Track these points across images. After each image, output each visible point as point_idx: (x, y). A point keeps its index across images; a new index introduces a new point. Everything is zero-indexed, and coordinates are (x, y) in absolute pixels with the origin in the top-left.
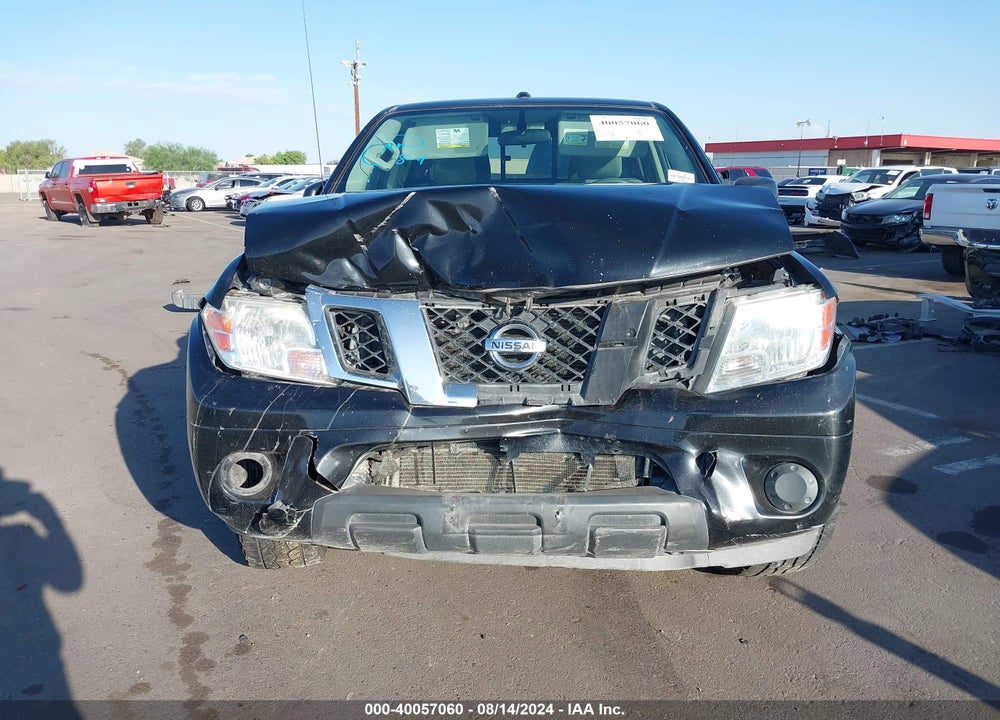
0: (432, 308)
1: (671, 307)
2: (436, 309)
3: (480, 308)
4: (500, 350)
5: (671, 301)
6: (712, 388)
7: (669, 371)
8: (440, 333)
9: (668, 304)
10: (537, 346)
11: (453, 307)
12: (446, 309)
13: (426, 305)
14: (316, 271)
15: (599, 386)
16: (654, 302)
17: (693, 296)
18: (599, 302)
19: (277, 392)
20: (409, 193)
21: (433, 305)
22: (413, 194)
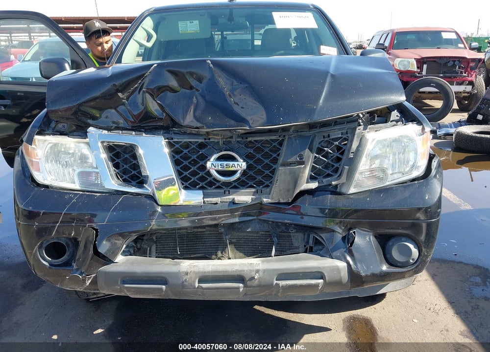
0: (171, 141)
1: (326, 139)
2: (174, 142)
3: (203, 141)
4: (217, 168)
5: (326, 135)
6: (352, 190)
7: (324, 180)
8: (177, 157)
9: (324, 137)
10: (241, 165)
11: (185, 140)
12: (181, 142)
13: (168, 139)
14: (94, 118)
15: (280, 191)
16: (315, 136)
17: (341, 132)
18: (280, 136)
19: (71, 199)
20: (153, 64)
21: (172, 139)
22: (156, 65)
